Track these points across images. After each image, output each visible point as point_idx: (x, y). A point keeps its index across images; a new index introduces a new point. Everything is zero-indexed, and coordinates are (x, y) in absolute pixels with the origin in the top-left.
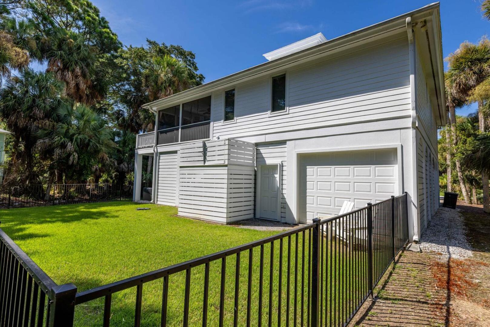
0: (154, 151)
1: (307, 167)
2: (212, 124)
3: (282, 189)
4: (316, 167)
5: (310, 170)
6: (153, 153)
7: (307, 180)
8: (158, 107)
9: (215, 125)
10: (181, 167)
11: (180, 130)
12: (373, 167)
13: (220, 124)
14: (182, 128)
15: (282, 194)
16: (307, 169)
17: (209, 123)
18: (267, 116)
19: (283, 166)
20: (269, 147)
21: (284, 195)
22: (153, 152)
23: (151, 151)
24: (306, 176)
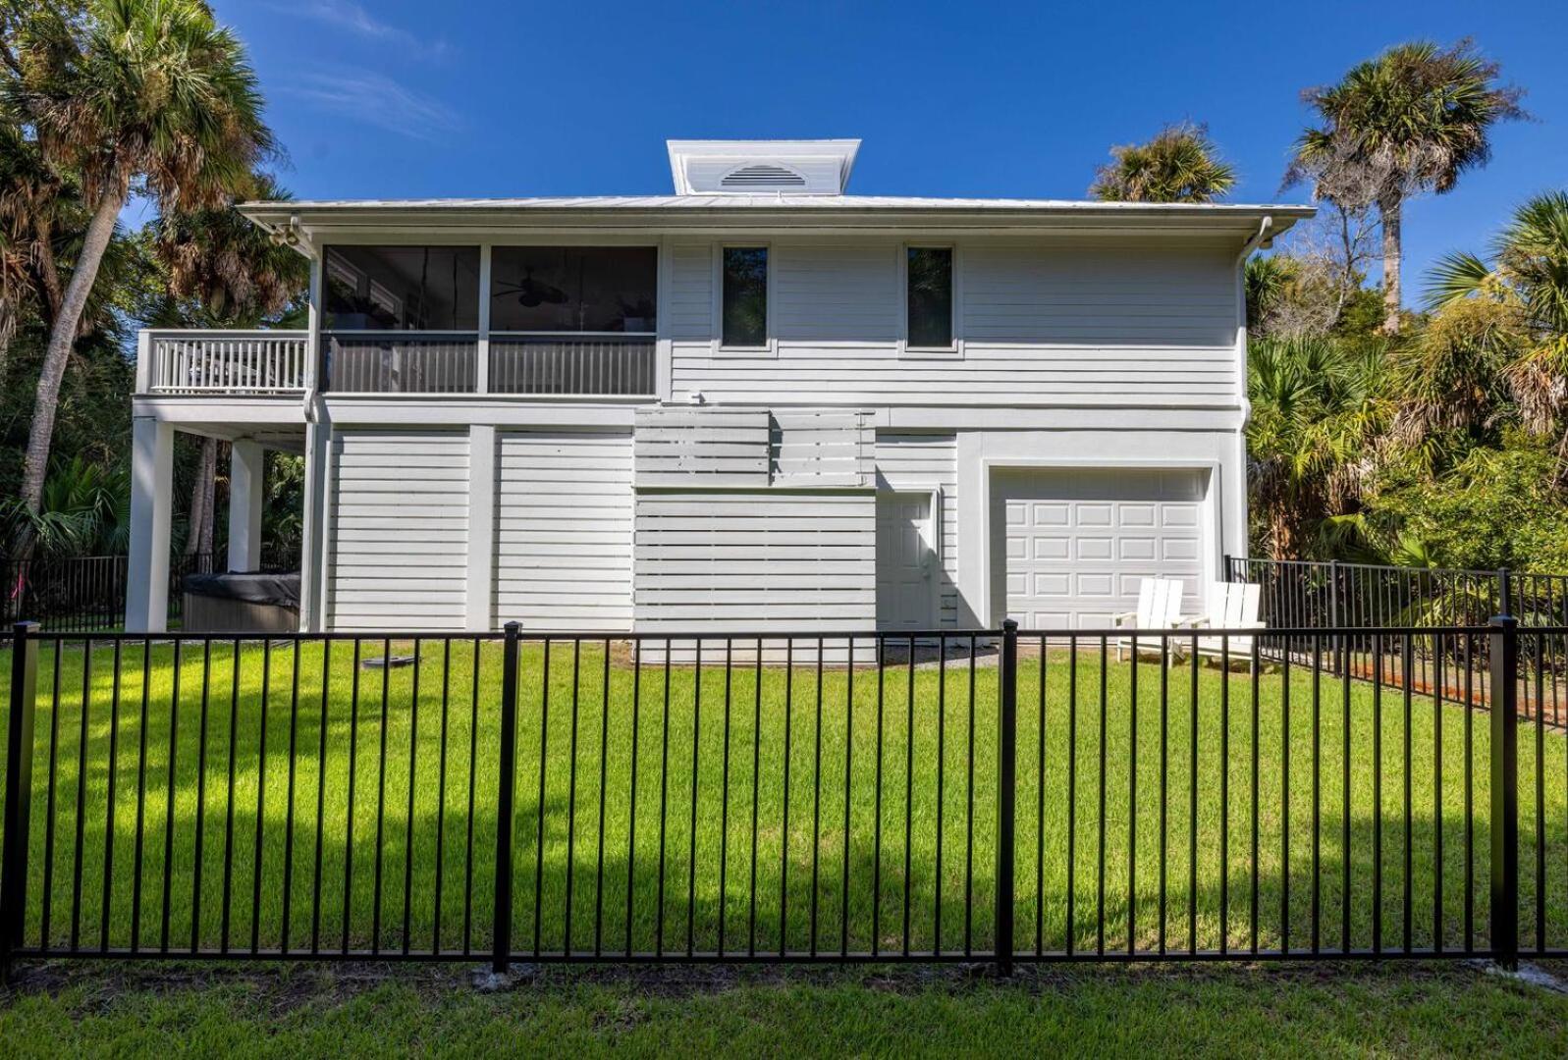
0: (309, 416)
1: (1008, 501)
2: (663, 347)
3: (943, 558)
4: (1031, 502)
5: (1014, 508)
6: (304, 426)
7: (1008, 534)
8: (320, 230)
9: (677, 352)
10: (640, 491)
11: (483, 346)
12: (1158, 504)
13: (710, 353)
14: (493, 341)
15: (944, 571)
16: (1008, 507)
17: (651, 342)
18: (896, 354)
19: (943, 497)
20: (897, 442)
21: (949, 574)
22: (304, 420)
23: (291, 413)
24: (1006, 524)
